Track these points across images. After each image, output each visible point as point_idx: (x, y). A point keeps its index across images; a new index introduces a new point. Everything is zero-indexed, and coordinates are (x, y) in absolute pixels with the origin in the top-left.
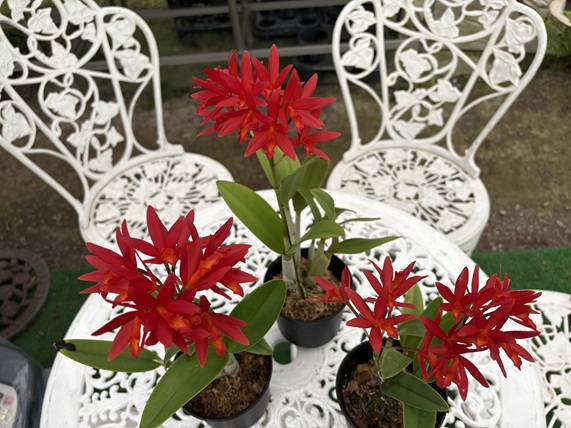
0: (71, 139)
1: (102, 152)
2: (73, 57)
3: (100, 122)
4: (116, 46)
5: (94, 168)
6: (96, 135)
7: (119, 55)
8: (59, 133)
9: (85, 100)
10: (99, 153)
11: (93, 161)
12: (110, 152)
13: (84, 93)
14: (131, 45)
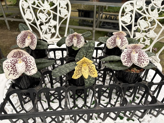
0: (42, 26)
1: (49, 33)
2: (49, 6)
3: (51, 25)
4: (61, 7)
5: (45, 37)
6: (48, 28)
7: (61, 9)
8: (39, 23)
9: (49, 18)
10: (48, 33)
11: (45, 35)
12: (51, 34)
13: (49, 16)
14: (65, 7)
